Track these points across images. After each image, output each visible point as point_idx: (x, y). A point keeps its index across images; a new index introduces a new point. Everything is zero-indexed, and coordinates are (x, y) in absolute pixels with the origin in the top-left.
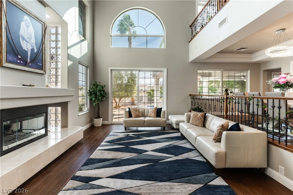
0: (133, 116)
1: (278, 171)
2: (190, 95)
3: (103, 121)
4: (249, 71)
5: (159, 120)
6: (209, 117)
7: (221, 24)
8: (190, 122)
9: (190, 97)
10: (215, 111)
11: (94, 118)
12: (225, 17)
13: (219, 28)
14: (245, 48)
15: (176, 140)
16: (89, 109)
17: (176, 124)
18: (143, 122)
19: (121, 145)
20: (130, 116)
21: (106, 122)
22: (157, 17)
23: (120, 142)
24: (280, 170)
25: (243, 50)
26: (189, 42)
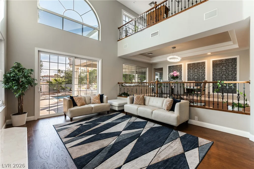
0: (78, 104)
1: (194, 119)
2: (118, 83)
3: (27, 116)
4: (148, 69)
5: (105, 105)
6: (146, 97)
7: (153, 35)
8: (134, 102)
9: (119, 85)
10: (147, 93)
11: (13, 115)
12: (158, 31)
13: (152, 37)
14: (152, 54)
15: (128, 118)
16: (4, 102)
17: (118, 107)
18: (91, 109)
19: (91, 135)
20: (75, 105)
21: (31, 118)
22: (92, 9)
23: (84, 132)
24: (195, 119)
25: (150, 54)
26: (118, 41)
